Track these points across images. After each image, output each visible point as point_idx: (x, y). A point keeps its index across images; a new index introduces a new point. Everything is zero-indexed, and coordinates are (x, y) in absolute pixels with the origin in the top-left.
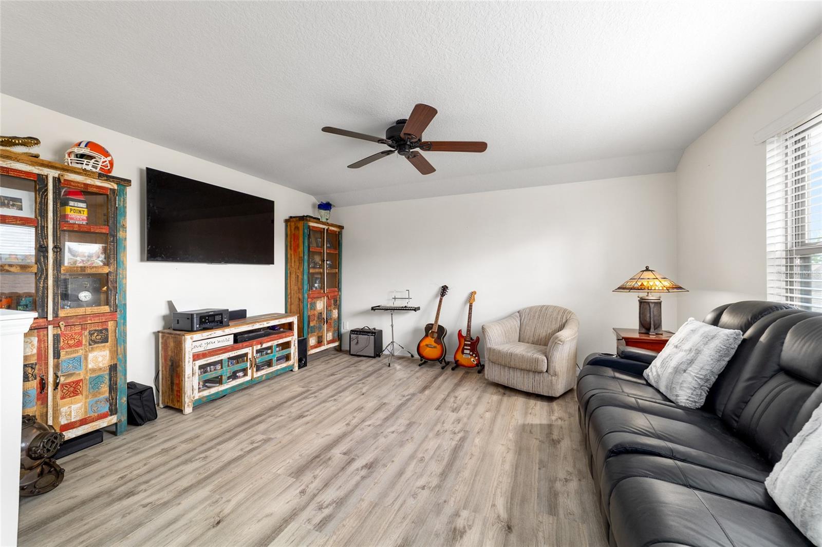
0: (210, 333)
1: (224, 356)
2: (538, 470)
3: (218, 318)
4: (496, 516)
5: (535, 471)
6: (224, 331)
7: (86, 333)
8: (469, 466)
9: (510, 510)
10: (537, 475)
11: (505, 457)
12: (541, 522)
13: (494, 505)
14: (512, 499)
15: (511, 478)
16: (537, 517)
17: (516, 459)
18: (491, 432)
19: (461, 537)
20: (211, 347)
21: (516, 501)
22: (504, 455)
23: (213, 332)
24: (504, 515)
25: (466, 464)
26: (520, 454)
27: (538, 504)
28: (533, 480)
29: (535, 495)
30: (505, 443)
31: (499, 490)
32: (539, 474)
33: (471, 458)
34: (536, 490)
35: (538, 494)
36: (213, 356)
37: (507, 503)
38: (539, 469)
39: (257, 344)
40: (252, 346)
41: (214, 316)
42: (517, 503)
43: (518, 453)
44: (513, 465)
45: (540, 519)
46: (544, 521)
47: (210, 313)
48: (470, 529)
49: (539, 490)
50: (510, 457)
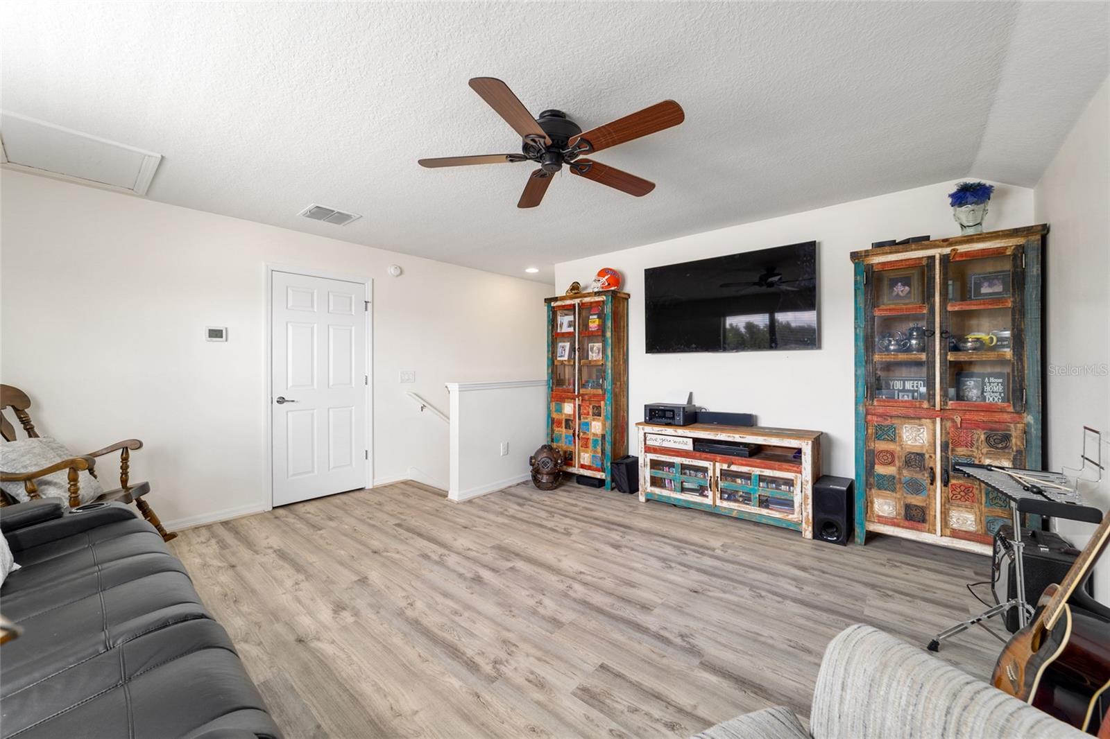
0: (661, 429)
1: (677, 460)
2: (320, 721)
3: (669, 414)
4: (321, 638)
5: (322, 717)
6: (676, 431)
7: (591, 407)
8: (409, 649)
9: (313, 652)
10: (314, 712)
11: (385, 696)
12: (272, 667)
13: (333, 642)
14: (321, 661)
15: (345, 680)
16: (280, 668)
17: (368, 709)
18: (467, 718)
19: (334, 610)
20: (665, 444)
21: (314, 663)
22: (389, 698)
23: (664, 429)
24: (316, 644)
25: (414, 647)
26: (371, 722)
27: (287, 680)
28: (315, 702)
29: (297, 685)
30: (416, 718)
31: (343, 656)
32: (312, 718)
33: (420, 656)
34: (300, 693)
35: (295, 690)
36: (665, 454)
37: (322, 654)
38: (319, 727)
39: (723, 461)
40: (714, 461)
41: (664, 411)
42: (311, 662)
43: (377, 722)
44: (361, 695)
45: (274, 670)
46: (269, 671)
47: (661, 408)
48: (333, 617)
49: (297, 696)
50: (380, 705)
